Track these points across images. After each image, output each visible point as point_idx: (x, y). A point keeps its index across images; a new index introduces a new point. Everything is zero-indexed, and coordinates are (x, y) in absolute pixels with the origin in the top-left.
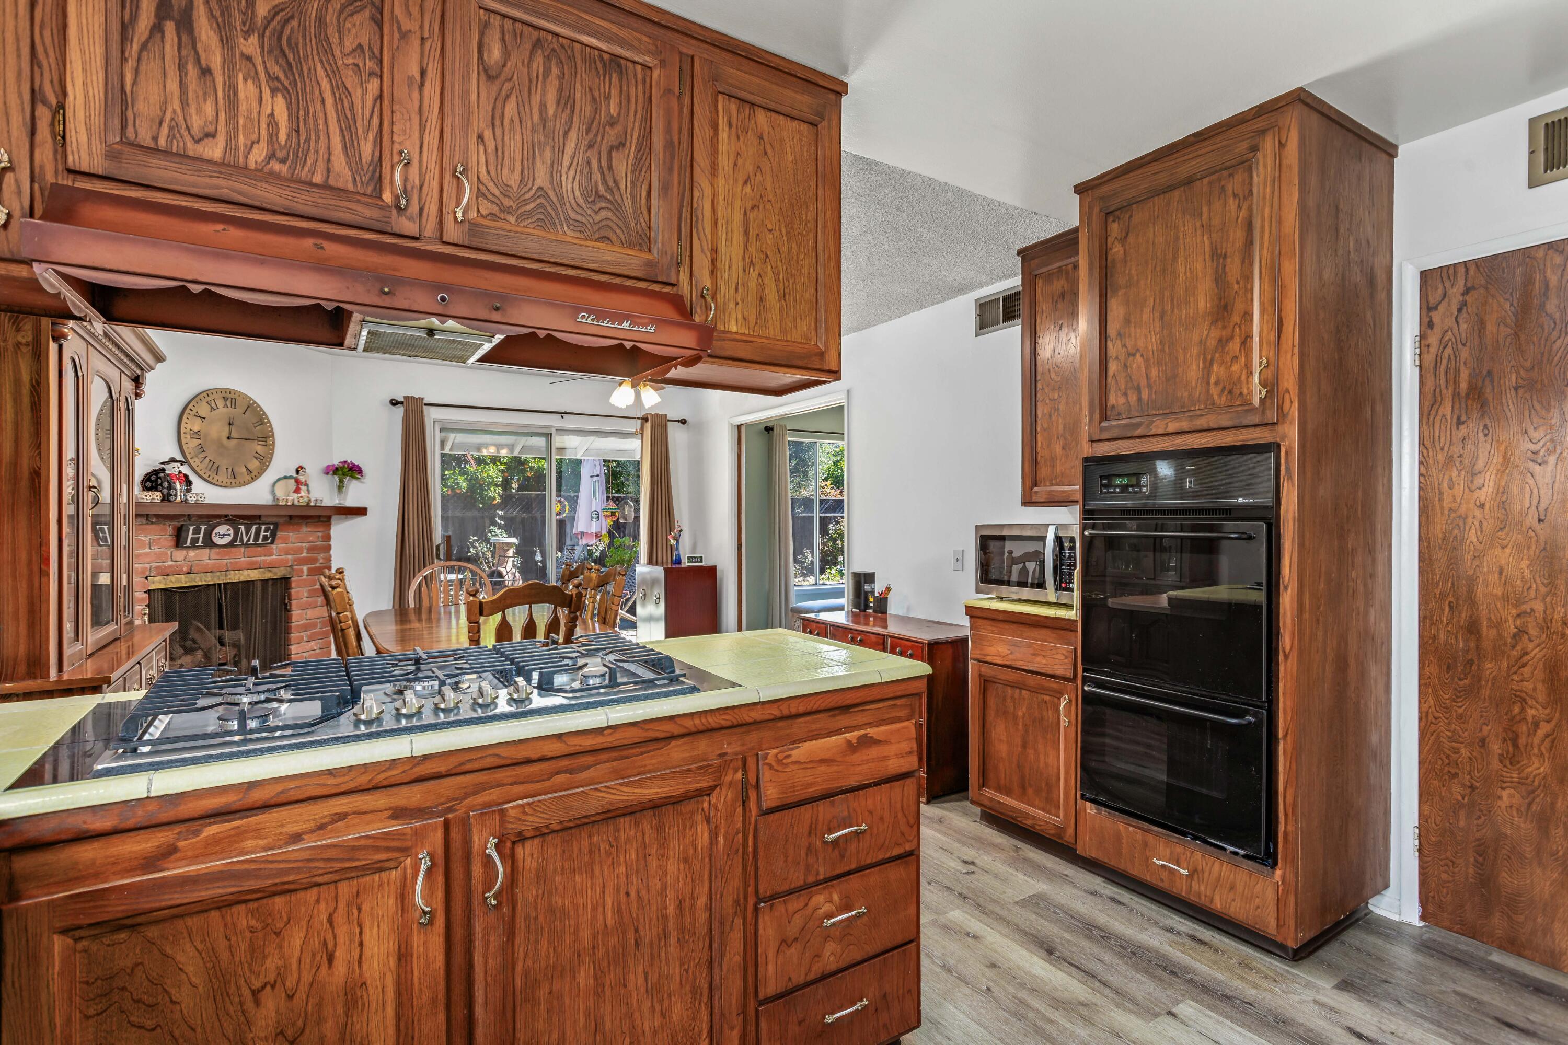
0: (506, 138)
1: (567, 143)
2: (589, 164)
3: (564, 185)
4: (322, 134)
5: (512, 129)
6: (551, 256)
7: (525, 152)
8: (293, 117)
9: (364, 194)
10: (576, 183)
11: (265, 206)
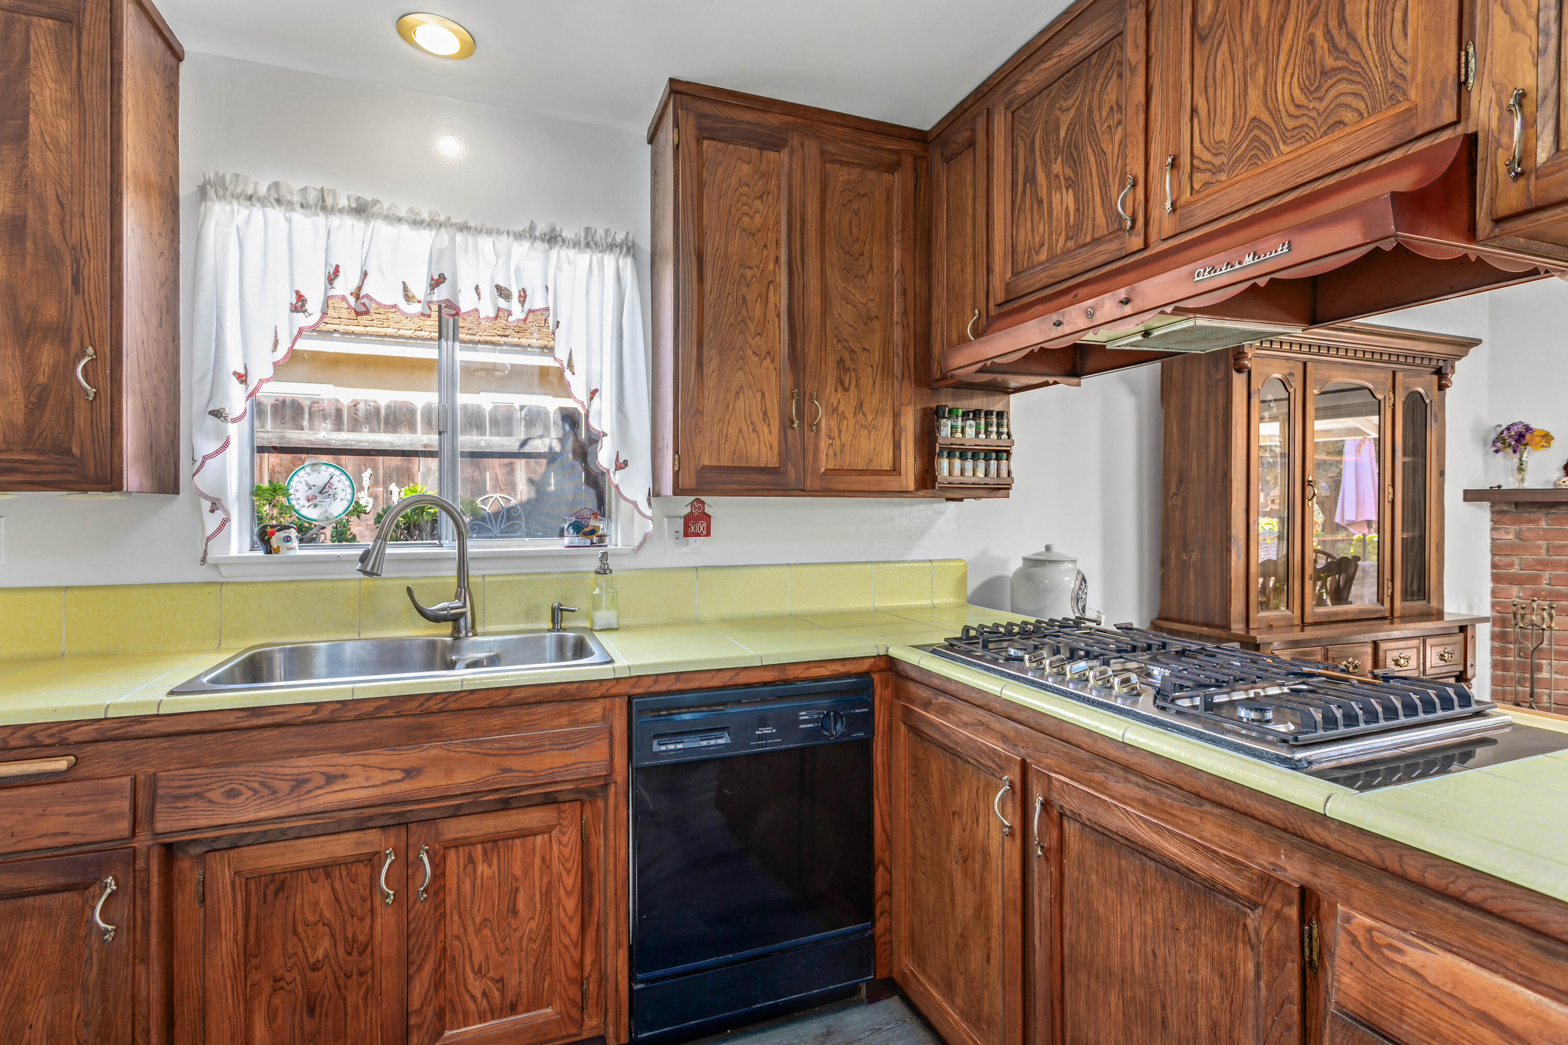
0: (1218, 91)
1: (1283, 40)
2: (1311, 42)
3: (1279, 95)
4: (1091, 200)
5: (1224, 75)
6: (1258, 194)
7: (1237, 91)
8: (1076, 200)
9: (1110, 233)
10: (1295, 80)
11: (1061, 278)
